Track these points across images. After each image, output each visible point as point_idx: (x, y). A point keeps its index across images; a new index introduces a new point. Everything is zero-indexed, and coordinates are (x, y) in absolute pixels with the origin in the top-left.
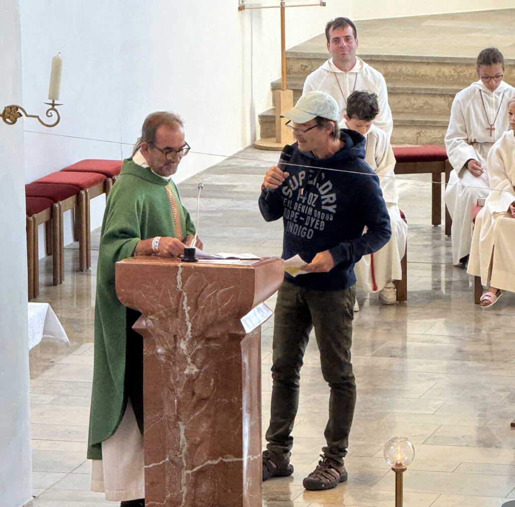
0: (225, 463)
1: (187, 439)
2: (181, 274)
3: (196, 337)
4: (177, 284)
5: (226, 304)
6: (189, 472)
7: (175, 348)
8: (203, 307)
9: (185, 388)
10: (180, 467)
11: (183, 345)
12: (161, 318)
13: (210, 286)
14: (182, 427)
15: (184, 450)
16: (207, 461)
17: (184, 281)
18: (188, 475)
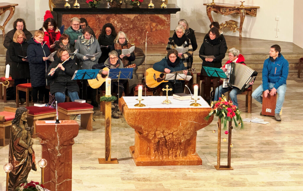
0: (67, 181)
1: (57, 175)
2: (57, 127)
3: (60, 145)
4: (55, 130)
5: (70, 135)
6: (58, 184)
7: (54, 149)
8: (63, 136)
9: (58, 160)
10: (55, 183)
11: (57, 148)
12: (50, 140)
13: (65, 130)
14: (56, 172)
15: (57, 178)
16: (63, 180)
17: (57, 129)
18: (58, 186)
